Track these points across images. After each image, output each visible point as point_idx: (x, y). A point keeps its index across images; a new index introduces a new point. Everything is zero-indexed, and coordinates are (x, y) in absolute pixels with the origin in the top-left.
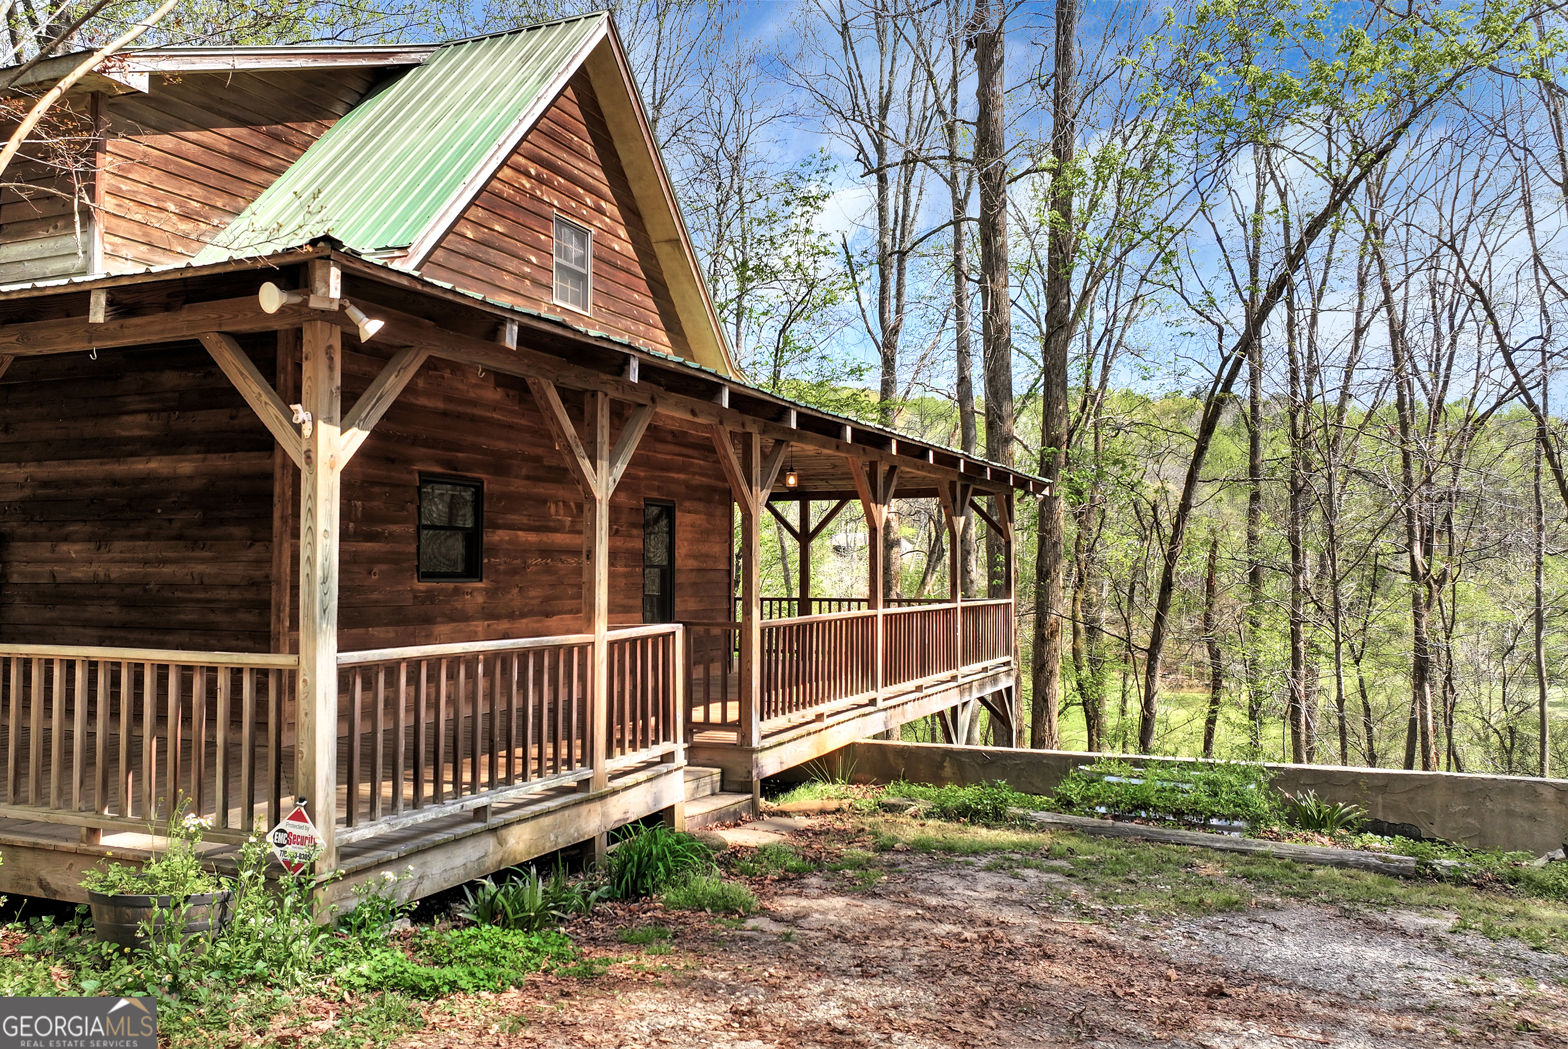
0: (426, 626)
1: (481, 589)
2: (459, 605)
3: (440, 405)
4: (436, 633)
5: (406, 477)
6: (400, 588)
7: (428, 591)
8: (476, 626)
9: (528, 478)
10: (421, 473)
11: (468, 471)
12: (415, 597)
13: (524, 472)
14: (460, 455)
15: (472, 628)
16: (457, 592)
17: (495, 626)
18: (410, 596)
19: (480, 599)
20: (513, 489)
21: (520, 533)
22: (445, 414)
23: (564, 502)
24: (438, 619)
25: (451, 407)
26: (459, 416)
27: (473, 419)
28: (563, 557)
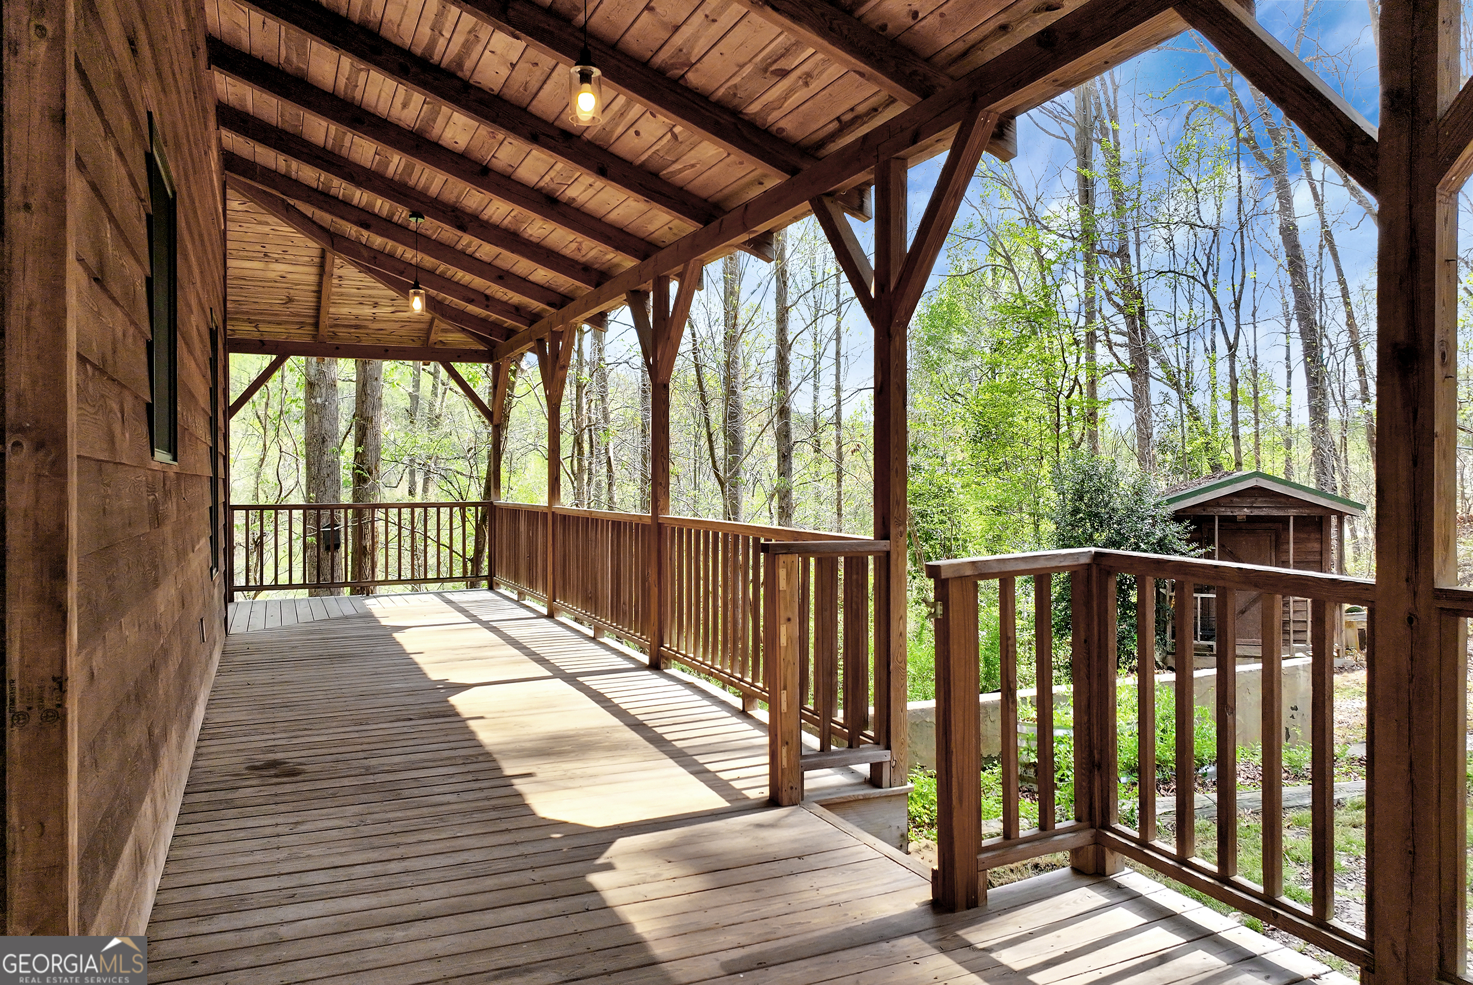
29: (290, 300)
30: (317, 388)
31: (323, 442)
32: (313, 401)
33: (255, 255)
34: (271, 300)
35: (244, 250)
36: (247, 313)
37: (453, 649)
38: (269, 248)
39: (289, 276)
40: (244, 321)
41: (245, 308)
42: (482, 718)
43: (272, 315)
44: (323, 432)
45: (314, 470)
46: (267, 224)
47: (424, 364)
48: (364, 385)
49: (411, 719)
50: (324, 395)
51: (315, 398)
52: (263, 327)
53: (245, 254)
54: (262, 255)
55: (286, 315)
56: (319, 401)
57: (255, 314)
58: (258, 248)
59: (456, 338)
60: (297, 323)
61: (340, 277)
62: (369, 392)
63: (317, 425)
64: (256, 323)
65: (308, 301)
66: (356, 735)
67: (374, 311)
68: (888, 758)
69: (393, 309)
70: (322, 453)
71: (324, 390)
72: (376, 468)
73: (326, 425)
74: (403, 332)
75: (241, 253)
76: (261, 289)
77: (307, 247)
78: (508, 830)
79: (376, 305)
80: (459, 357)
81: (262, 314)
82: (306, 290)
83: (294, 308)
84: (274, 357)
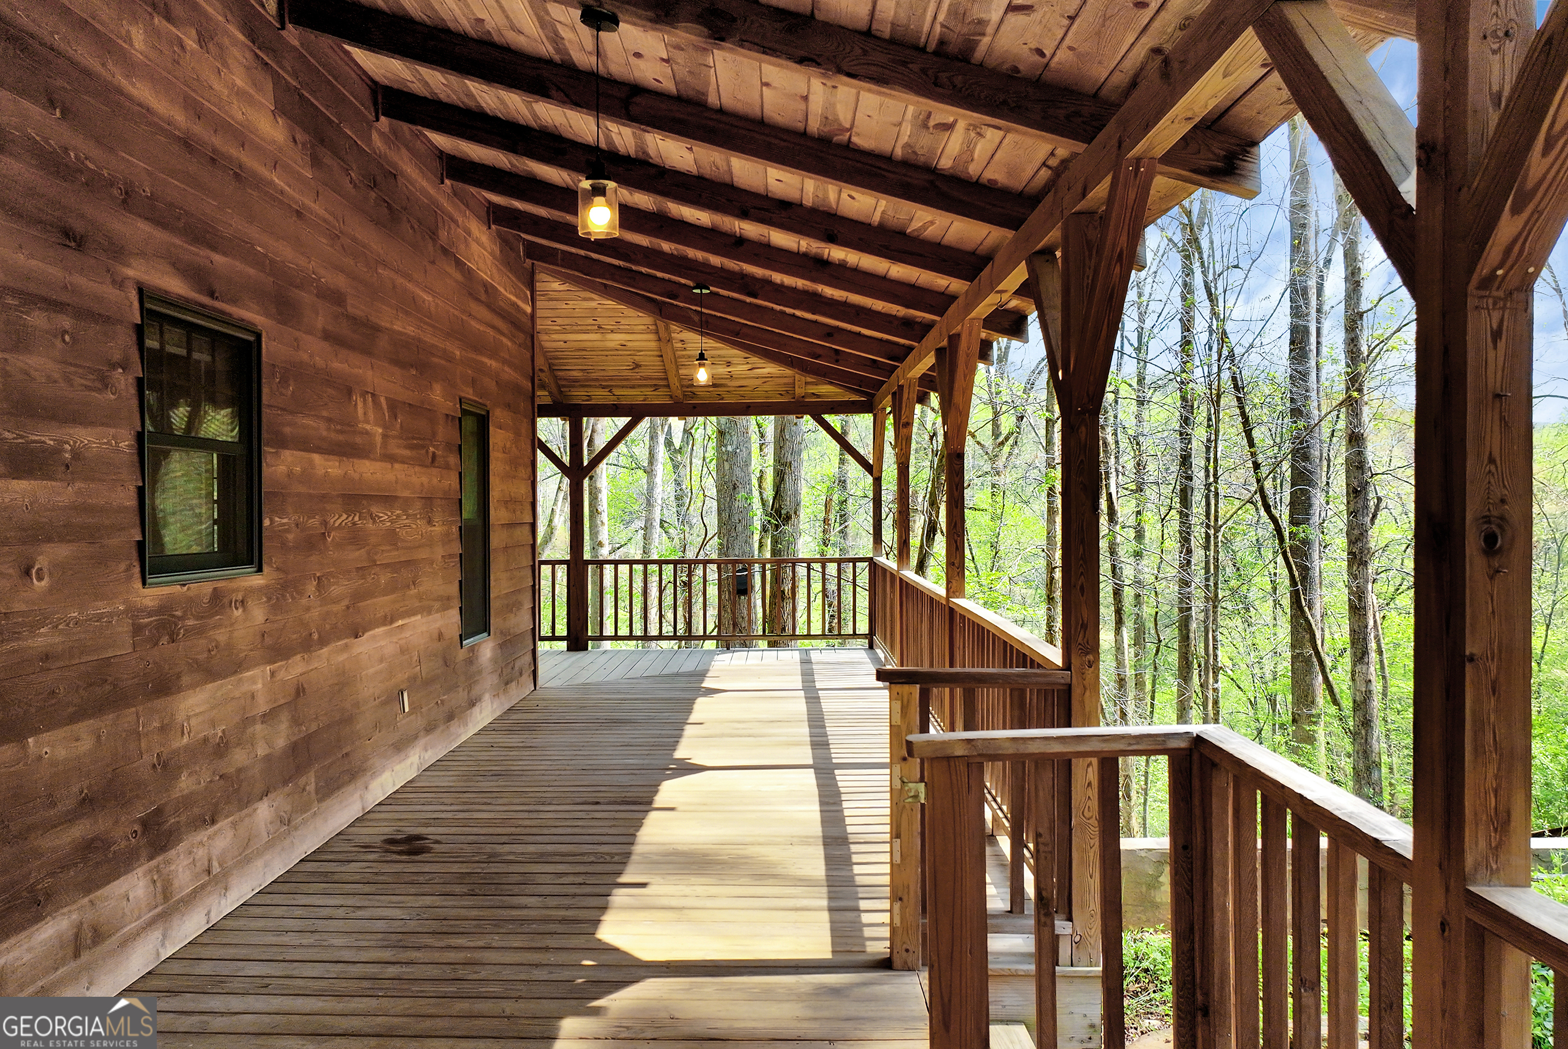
0: (159, 703)
1: (260, 590)
2: (221, 636)
3: (180, 117)
4: (180, 717)
5: (109, 292)
6: (103, 607)
7: (165, 608)
8: (253, 680)
9: (327, 336)
10: (142, 292)
11: (234, 301)
12: (137, 629)
13: (320, 322)
14: (218, 258)
15: (246, 687)
16: (218, 600)
17: (281, 675)
18: (124, 628)
19: (258, 614)
20: (305, 357)
21: (317, 458)
22: (187, 143)
23: (373, 395)
24: (186, 680)
25: (198, 129)
26: (214, 160)
27: (240, 175)
28: (374, 510)
29: (637, 366)
30: (728, 437)
31: (734, 488)
32: (724, 449)
33: (589, 328)
34: (617, 367)
35: (578, 325)
36: (597, 380)
37: (739, 722)
38: (600, 321)
39: (629, 344)
40: (596, 387)
41: (594, 375)
42: (672, 809)
43: (625, 380)
44: (734, 479)
45: (725, 515)
46: (592, 299)
47: (797, 418)
48: (782, 430)
49: (597, 803)
50: (735, 443)
51: (726, 446)
52: (618, 392)
53: (579, 328)
54: (596, 327)
55: (636, 379)
56: (729, 448)
57: (606, 380)
58: (590, 321)
59: (828, 391)
60: (651, 386)
61: (682, 341)
62: (787, 437)
63: (728, 472)
64: (610, 388)
65: (654, 366)
66: (526, 815)
67: (729, 370)
68: (1070, 931)
69: (749, 366)
70: (732, 498)
71: (735, 438)
72: (795, 513)
73: (737, 471)
74: (767, 387)
75: (575, 328)
76: (604, 358)
77: (639, 316)
78: (547, 949)
79: (729, 364)
80: (832, 409)
81: (612, 380)
82: (650, 356)
83: (643, 372)
84: (630, 418)
